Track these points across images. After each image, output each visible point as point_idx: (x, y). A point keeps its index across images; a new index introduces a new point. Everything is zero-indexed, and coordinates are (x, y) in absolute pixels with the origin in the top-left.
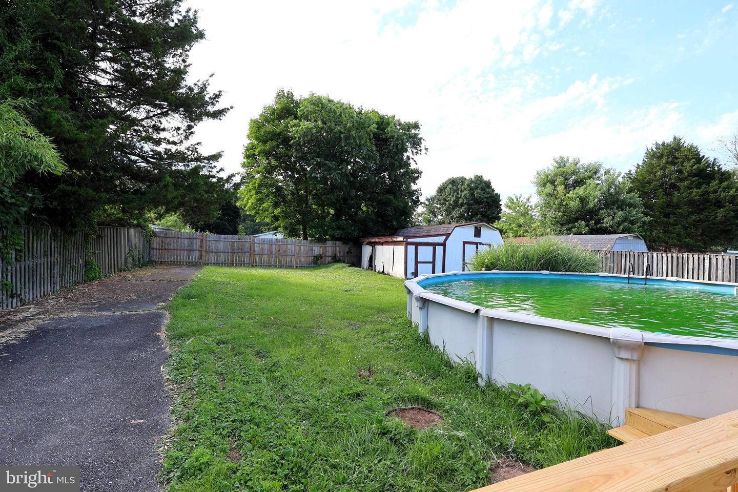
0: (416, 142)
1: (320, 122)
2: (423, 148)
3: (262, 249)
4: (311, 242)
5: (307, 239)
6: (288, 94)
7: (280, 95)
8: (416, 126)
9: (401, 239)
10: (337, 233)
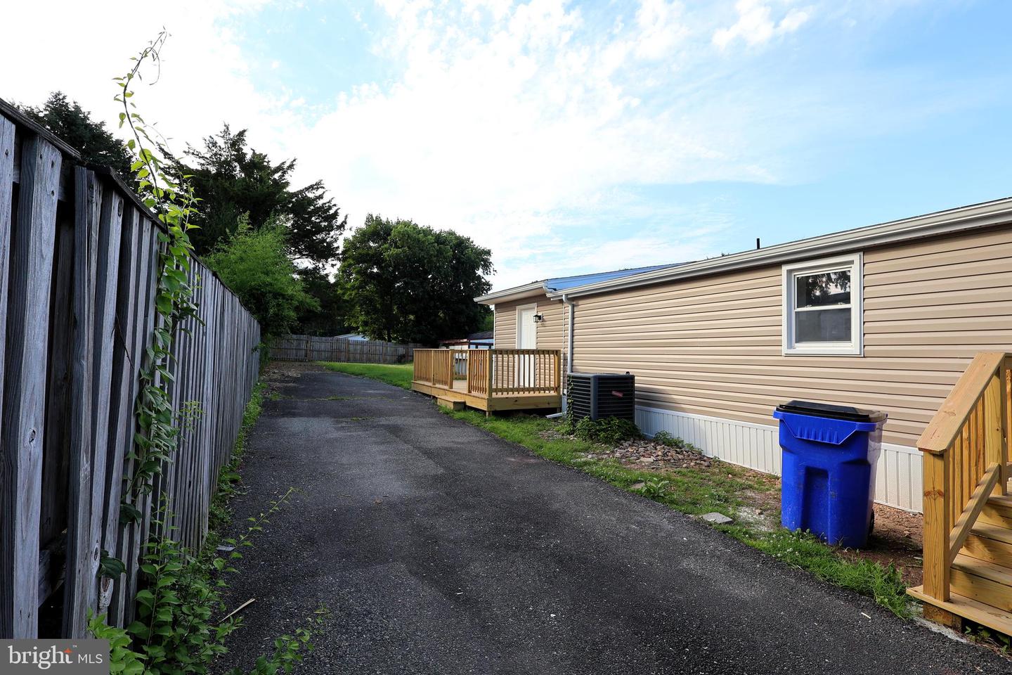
0: (487, 265)
1: (406, 248)
2: (492, 271)
3: (355, 350)
4: (395, 344)
5: (391, 341)
6: (376, 218)
7: (370, 218)
8: (488, 253)
9: (465, 340)
10: (419, 336)
